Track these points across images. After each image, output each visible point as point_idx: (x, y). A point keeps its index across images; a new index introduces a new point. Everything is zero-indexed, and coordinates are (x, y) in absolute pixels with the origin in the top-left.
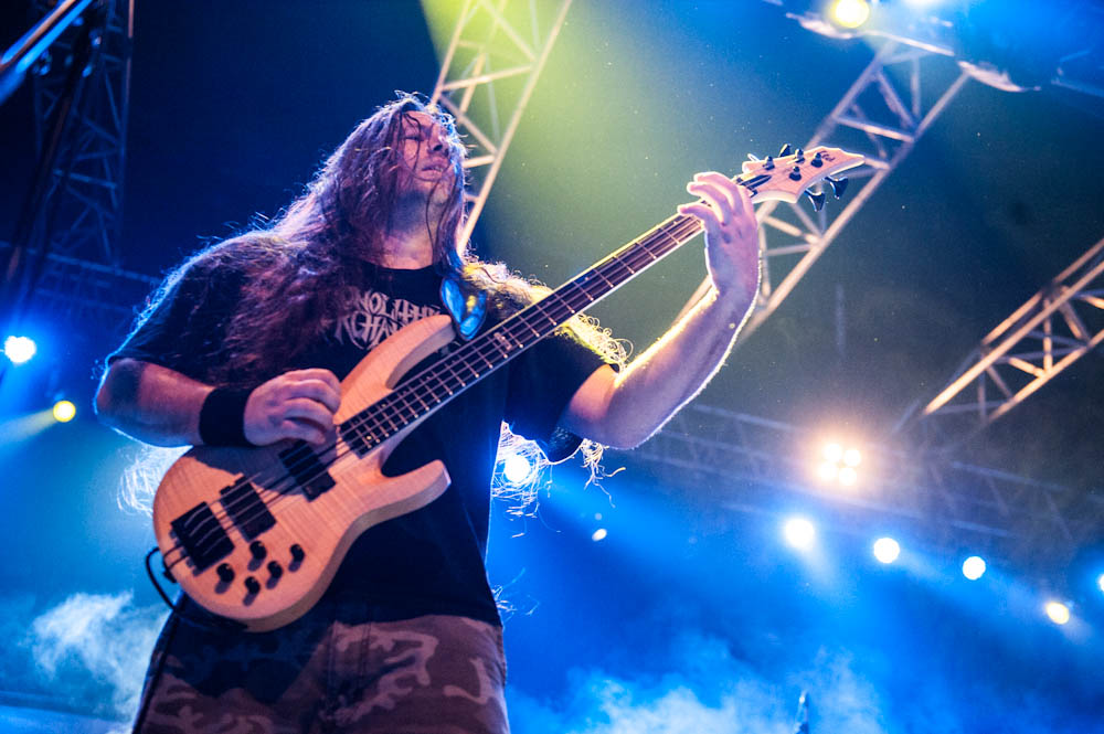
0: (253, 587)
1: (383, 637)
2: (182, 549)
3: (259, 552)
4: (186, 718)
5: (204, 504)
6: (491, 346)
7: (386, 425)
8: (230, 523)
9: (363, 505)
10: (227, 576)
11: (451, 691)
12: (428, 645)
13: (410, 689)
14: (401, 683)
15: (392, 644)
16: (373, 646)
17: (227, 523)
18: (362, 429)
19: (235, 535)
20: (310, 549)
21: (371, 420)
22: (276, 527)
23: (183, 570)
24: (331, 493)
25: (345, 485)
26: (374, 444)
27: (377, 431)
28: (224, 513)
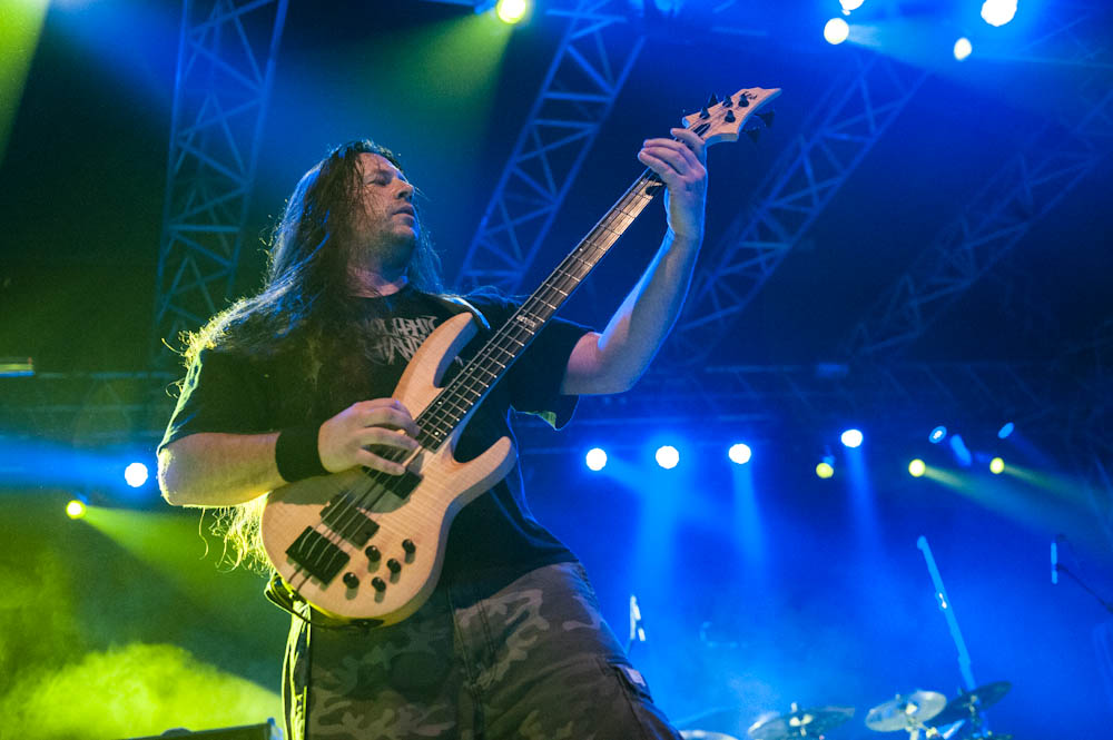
0: (379, 586)
1: (495, 604)
2: (303, 571)
3: (373, 555)
4: (350, 723)
5: (309, 528)
6: (517, 328)
7: (448, 419)
8: (339, 538)
9: (450, 492)
10: (352, 582)
11: (569, 626)
12: (534, 597)
13: (535, 638)
14: (524, 636)
15: (505, 608)
16: (490, 615)
17: (336, 539)
18: (427, 427)
19: (346, 547)
20: (418, 541)
21: (433, 418)
22: (381, 529)
23: (311, 588)
24: (420, 489)
25: (430, 480)
26: (443, 438)
27: (442, 426)
28: (330, 531)
